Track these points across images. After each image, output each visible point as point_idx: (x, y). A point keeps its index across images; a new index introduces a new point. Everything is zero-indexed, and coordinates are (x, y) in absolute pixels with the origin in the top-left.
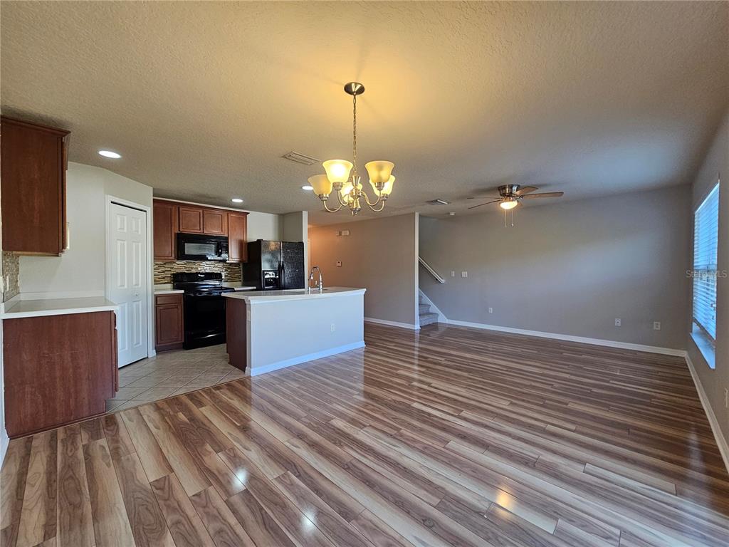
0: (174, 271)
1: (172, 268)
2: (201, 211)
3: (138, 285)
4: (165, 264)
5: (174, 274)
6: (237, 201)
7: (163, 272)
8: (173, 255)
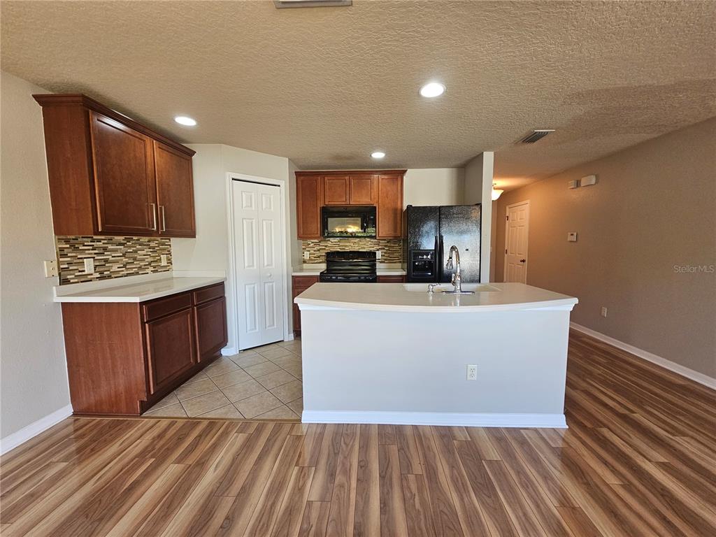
0: (328, 250)
1: (326, 246)
2: (347, 178)
3: (271, 265)
4: (320, 242)
5: (327, 253)
6: (378, 155)
7: (319, 250)
8: (319, 232)
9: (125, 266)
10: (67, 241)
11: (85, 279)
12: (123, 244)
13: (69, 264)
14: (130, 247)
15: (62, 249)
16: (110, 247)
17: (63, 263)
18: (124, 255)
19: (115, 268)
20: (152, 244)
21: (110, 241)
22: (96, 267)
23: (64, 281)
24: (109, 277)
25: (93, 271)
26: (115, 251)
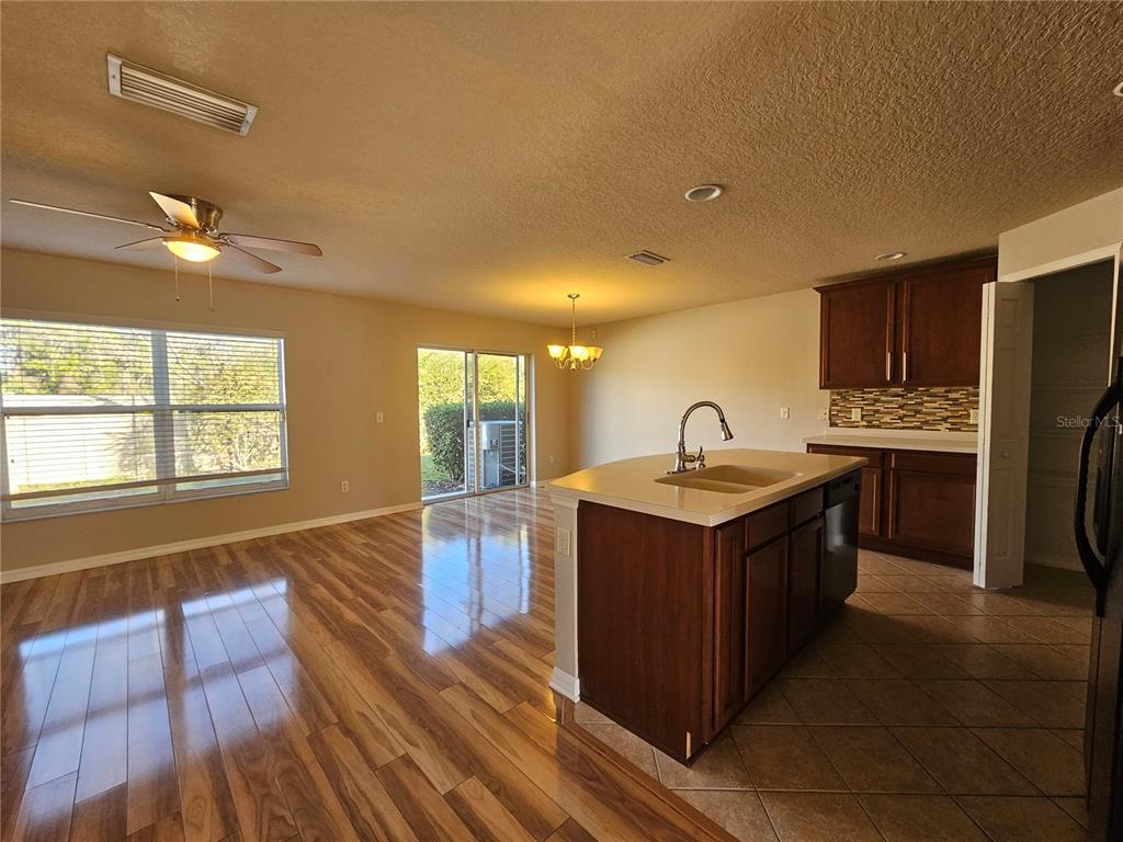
9: (900, 418)
10: (838, 394)
11: (853, 425)
12: (902, 396)
13: (838, 411)
14: (912, 399)
15: (834, 400)
16: (883, 398)
17: (834, 410)
18: (901, 407)
19: (887, 419)
20: (952, 396)
21: (884, 393)
22: (863, 416)
23: (833, 425)
24: (878, 427)
25: (859, 419)
26: (892, 402)
